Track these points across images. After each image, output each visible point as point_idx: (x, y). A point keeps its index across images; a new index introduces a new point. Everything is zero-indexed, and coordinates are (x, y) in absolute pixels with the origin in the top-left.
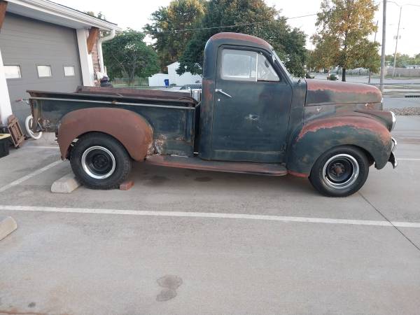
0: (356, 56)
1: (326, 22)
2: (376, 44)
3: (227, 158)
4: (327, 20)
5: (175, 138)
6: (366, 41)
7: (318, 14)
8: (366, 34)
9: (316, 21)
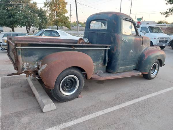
0: (62, 22)
1: (48, 7)
2: (68, 18)
3: (122, 70)
4: (48, 5)
5: (98, 64)
6: (65, 16)
7: (44, 3)
8: (64, 13)
9: (44, 6)
